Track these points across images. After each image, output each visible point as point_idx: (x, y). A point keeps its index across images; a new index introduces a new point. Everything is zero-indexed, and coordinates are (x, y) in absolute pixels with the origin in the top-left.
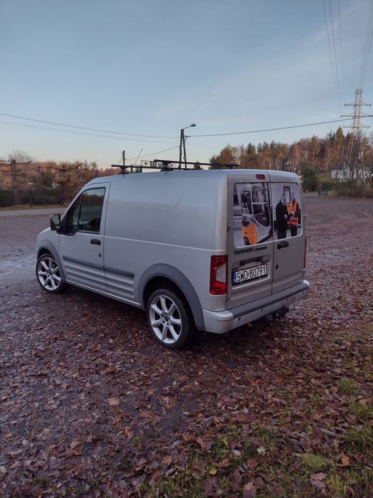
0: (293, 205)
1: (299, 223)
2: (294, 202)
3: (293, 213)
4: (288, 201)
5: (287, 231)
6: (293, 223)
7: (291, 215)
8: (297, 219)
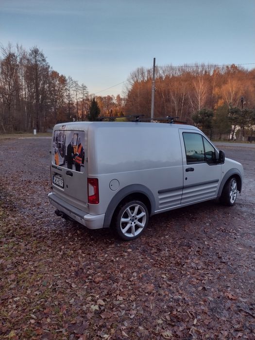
0: (78, 148)
1: (83, 163)
2: (79, 145)
3: (78, 153)
4: (75, 144)
5: (73, 165)
6: (78, 161)
7: (76, 155)
8: (81, 159)
